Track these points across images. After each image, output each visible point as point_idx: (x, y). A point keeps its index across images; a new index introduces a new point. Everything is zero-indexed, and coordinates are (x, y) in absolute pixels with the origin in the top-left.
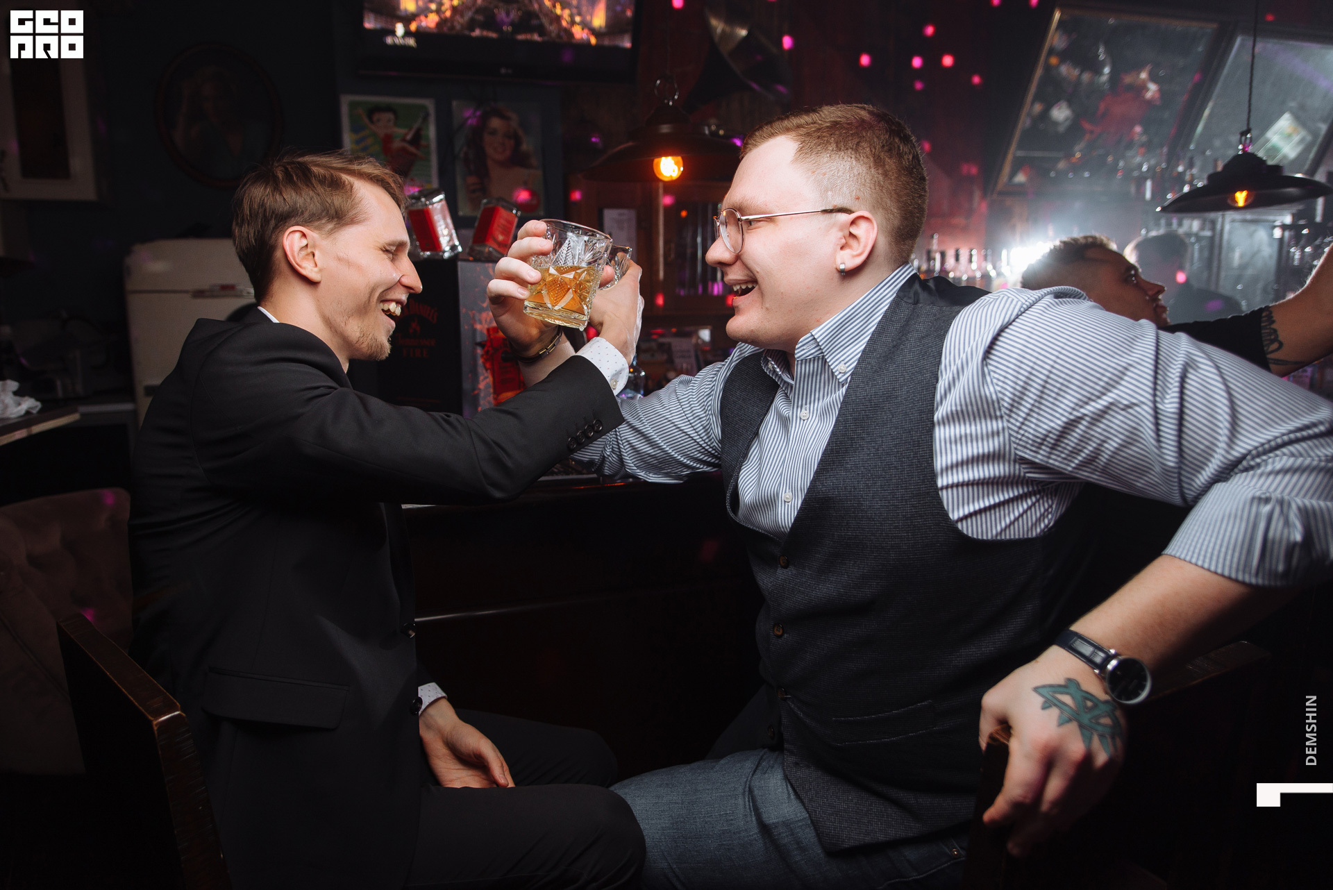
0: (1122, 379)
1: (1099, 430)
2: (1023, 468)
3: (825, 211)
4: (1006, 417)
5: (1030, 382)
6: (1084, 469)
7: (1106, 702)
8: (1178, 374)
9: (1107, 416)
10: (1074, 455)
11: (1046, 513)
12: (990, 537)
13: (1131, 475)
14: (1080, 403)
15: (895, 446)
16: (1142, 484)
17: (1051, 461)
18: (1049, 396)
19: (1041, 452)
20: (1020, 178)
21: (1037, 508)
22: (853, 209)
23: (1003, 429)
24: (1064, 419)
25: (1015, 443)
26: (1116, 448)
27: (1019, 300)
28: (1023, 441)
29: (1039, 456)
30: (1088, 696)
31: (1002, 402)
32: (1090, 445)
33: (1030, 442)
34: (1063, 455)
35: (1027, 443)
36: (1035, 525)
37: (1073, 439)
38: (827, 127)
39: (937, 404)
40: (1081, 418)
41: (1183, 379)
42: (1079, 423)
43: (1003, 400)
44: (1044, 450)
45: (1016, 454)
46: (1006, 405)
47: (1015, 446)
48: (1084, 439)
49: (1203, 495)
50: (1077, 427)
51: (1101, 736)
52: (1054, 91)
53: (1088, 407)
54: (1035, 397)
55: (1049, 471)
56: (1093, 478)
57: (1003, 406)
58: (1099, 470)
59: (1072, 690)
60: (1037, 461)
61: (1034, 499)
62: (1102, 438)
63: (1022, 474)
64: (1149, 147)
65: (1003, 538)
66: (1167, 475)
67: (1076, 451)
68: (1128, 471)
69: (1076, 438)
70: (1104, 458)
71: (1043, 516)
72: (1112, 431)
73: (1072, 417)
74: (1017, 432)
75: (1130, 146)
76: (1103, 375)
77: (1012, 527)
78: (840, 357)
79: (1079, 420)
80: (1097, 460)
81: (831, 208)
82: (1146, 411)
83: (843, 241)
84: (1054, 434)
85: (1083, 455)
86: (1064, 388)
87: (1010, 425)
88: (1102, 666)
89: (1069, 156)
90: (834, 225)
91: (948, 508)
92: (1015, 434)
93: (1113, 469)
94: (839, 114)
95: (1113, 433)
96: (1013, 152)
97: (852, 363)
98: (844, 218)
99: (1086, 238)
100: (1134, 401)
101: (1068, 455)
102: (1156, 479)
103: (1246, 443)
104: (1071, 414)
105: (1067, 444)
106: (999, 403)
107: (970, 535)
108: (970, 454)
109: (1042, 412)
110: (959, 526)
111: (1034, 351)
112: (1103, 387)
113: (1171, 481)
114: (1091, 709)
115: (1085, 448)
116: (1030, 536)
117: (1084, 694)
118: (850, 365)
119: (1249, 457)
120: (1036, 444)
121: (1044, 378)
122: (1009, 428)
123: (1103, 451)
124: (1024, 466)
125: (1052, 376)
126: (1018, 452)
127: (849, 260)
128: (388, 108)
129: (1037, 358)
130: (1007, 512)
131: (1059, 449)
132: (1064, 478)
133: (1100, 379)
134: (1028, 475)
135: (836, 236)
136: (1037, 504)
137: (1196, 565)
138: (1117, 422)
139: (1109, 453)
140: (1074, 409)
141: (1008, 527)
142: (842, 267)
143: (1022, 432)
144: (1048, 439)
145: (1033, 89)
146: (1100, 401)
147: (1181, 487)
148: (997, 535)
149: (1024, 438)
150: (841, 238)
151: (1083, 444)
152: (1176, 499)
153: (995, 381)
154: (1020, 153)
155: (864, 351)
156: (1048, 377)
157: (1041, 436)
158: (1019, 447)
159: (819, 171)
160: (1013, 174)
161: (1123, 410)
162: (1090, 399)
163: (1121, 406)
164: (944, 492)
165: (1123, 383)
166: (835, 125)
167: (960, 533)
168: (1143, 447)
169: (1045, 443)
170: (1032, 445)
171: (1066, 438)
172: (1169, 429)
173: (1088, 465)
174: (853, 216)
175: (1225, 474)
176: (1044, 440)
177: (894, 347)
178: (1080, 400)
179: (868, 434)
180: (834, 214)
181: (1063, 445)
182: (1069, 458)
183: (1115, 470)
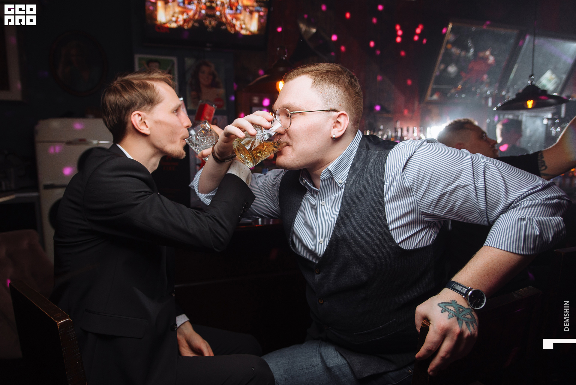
0: (460, 175)
1: (453, 197)
2: (423, 216)
3: (327, 111)
4: (415, 195)
5: (424, 180)
6: (448, 214)
7: (468, 309)
8: (483, 171)
9: (456, 191)
10: (444, 209)
11: (432, 234)
12: (412, 248)
13: (467, 215)
14: (445, 187)
15: (369, 214)
16: (472, 218)
17: (435, 212)
18: (432, 185)
19: (431, 209)
20: (435, 97)
21: (429, 232)
22: (338, 110)
23: (414, 200)
24: (439, 194)
25: (419, 206)
26: (461, 204)
27: (414, 145)
28: (423, 205)
29: (430, 211)
30: (460, 307)
31: (413, 189)
32: (450, 204)
33: (426, 205)
34: (439, 209)
35: (424, 205)
36: (429, 240)
37: (443, 202)
38: (325, 72)
39: (385, 194)
40: (446, 193)
41: (484, 173)
42: (445, 195)
43: (413, 188)
44: (432, 208)
45: (420, 211)
46: (415, 190)
47: (420, 207)
48: (448, 202)
49: (497, 220)
50: (444, 197)
51: (467, 323)
52: (449, 59)
53: (448, 188)
54: (426, 186)
55: (434, 216)
56: (452, 218)
57: (413, 190)
58: (454, 214)
59: (454, 304)
60: (429, 213)
61: (427, 229)
62: (455, 200)
63: (423, 219)
64: (490, 84)
65: (417, 247)
66: (482, 213)
67: (445, 207)
68: (466, 213)
69: (444, 201)
70: (456, 209)
71: (431, 235)
72: (459, 197)
73: (442, 193)
74: (420, 202)
75: (482, 83)
76: (453, 174)
77: (420, 242)
78: (339, 177)
79: (445, 194)
80: (453, 210)
81: (329, 109)
82: (471, 188)
83: (334, 124)
84: (435, 201)
85: (448, 208)
86: (438, 181)
87: (417, 199)
88: (466, 295)
89: (456, 87)
90: (330, 117)
91: (395, 239)
92: (419, 202)
93: (459, 213)
94: (329, 67)
95: (459, 198)
96: (431, 86)
97: (345, 178)
98: (335, 114)
99: (464, 119)
100: (467, 184)
101: (442, 209)
102: (477, 215)
103: (513, 197)
104: (442, 191)
105: (441, 204)
106: (412, 190)
107: (404, 248)
108: (402, 213)
109: (429, 192)
110: (400, 245)
111: (424, 166)
112: (454, 179)
113: (484, 216)
114: (462, 312)
115: (448, 205)
116: (427, 245)
117: (459, 306)
118: (343, 180)
119: (514, 203)
120: (428, 206)
121: (430, 177)
122: (417, 200)
123: (456, 206)
124: (423, 215)
125: (432, 176)
126: (421, 210)
127: (336, 133)
128: (156, 61)
129: (426, 169)
130: (418, 236)
131: (438, 207)
132: (440, 219)
133: (452, 176)
134: (425, 219)
135: (331, 122)
136: (429, 231)
137: (499, 249)
138: (461, 193)
139: (458, 206)
140: (443, 189)
141: (419, 242)
142: (334, 136)
143: (422, 201)
144: (433, 203)
145: (440, 58)
146: (452, 185)
147: (488, 218)
148: (415, 247)
149: (423, 204)
150: (333, 123)
151: (447, 204)
152: (486, 223)
153: (409, 180)
154: (435, 86)
155: (349, 173)
156: (431, 177)
157: (430, 202)
158: (421, 208)
159: (324, 92)
160: (431, 96)
161: (462, 188)
162: (449, 185)
163: (462, 186)
164: (393, 231)
165: (461, 176)
166: (327, 72)
167: (400, 248)
168: (471, 202)
169: (432, 205)
170: (427, 206)
171: (440, 202)
172: (481, 194)
173: (449, 212)
174: (339, 113)
175: (505, 210)
176: (431, 203)
177: (362, 170)
178: (445, 185)
179: (356, 209)
180: (331, 112)
181: (439, 205)
182: (442, 210)
183: (461, 213)
